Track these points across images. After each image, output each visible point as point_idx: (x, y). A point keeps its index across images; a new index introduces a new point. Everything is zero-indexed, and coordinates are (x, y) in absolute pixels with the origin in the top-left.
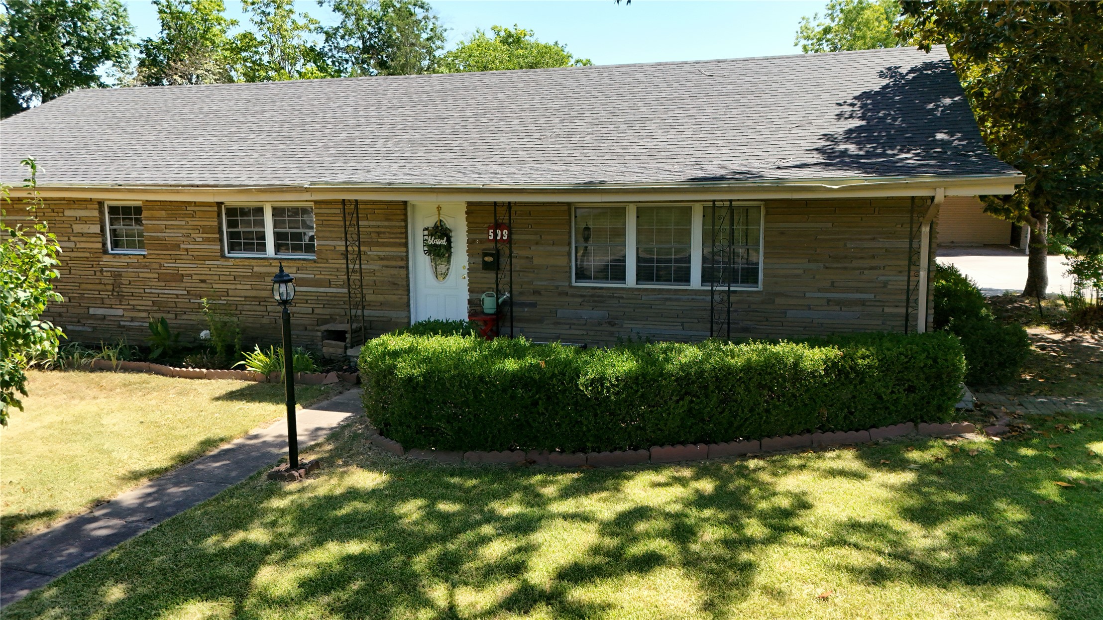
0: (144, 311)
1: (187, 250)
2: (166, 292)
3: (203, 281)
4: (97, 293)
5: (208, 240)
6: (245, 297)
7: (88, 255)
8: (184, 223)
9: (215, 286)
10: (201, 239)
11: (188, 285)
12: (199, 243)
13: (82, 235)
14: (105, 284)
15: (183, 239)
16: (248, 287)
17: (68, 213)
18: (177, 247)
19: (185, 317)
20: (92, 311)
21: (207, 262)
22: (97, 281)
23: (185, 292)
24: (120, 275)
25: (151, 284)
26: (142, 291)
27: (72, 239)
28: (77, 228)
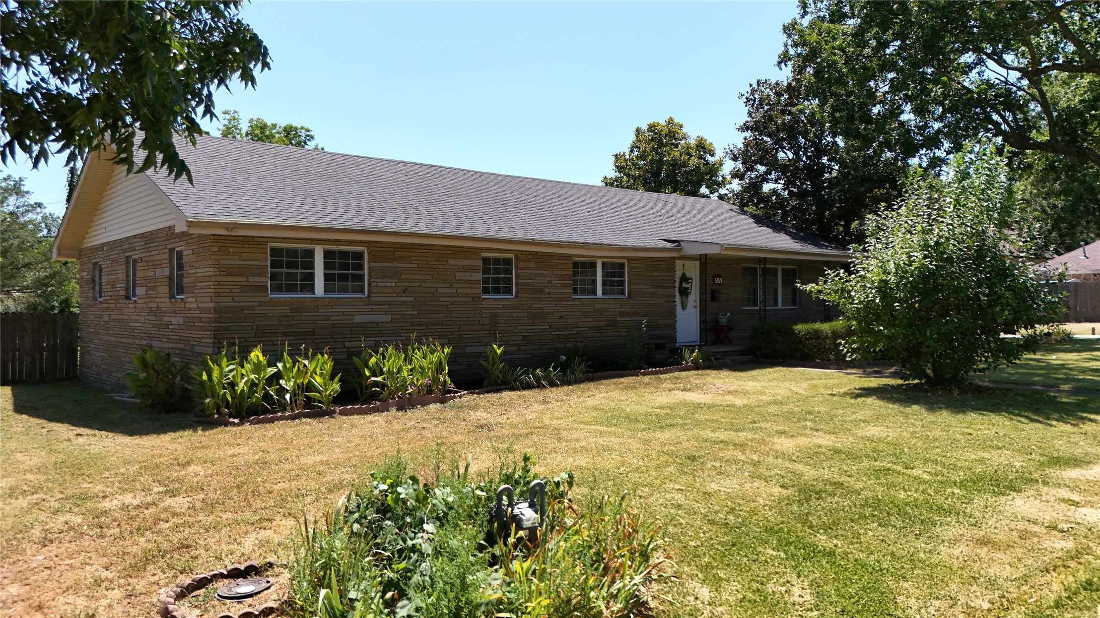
0: (515, 345)
1: (549, 293)
2: (534, 327)
3: (561, 317)
4: (476, 333)
5: (564, 286)
6: (588, 327)
7: (467, 299)
8: (549, 272)
9: (569, 320)
10: (560, 285)
11: (550, 321)
12: (558, 288)
13: (465, 281)
14: (483, 325)
15: (547, 285)
16: (591, 320)
17: (452, 262)
18: (541, 291)
19: (548, 347)
20: (468, 350)
21: (563, 303)
22: (476, 322)
23: (548, 327)
24: (495, 316)
25: (521, 322)
26: (515, 328)
27: (454, 285)
28: (460, 276)
